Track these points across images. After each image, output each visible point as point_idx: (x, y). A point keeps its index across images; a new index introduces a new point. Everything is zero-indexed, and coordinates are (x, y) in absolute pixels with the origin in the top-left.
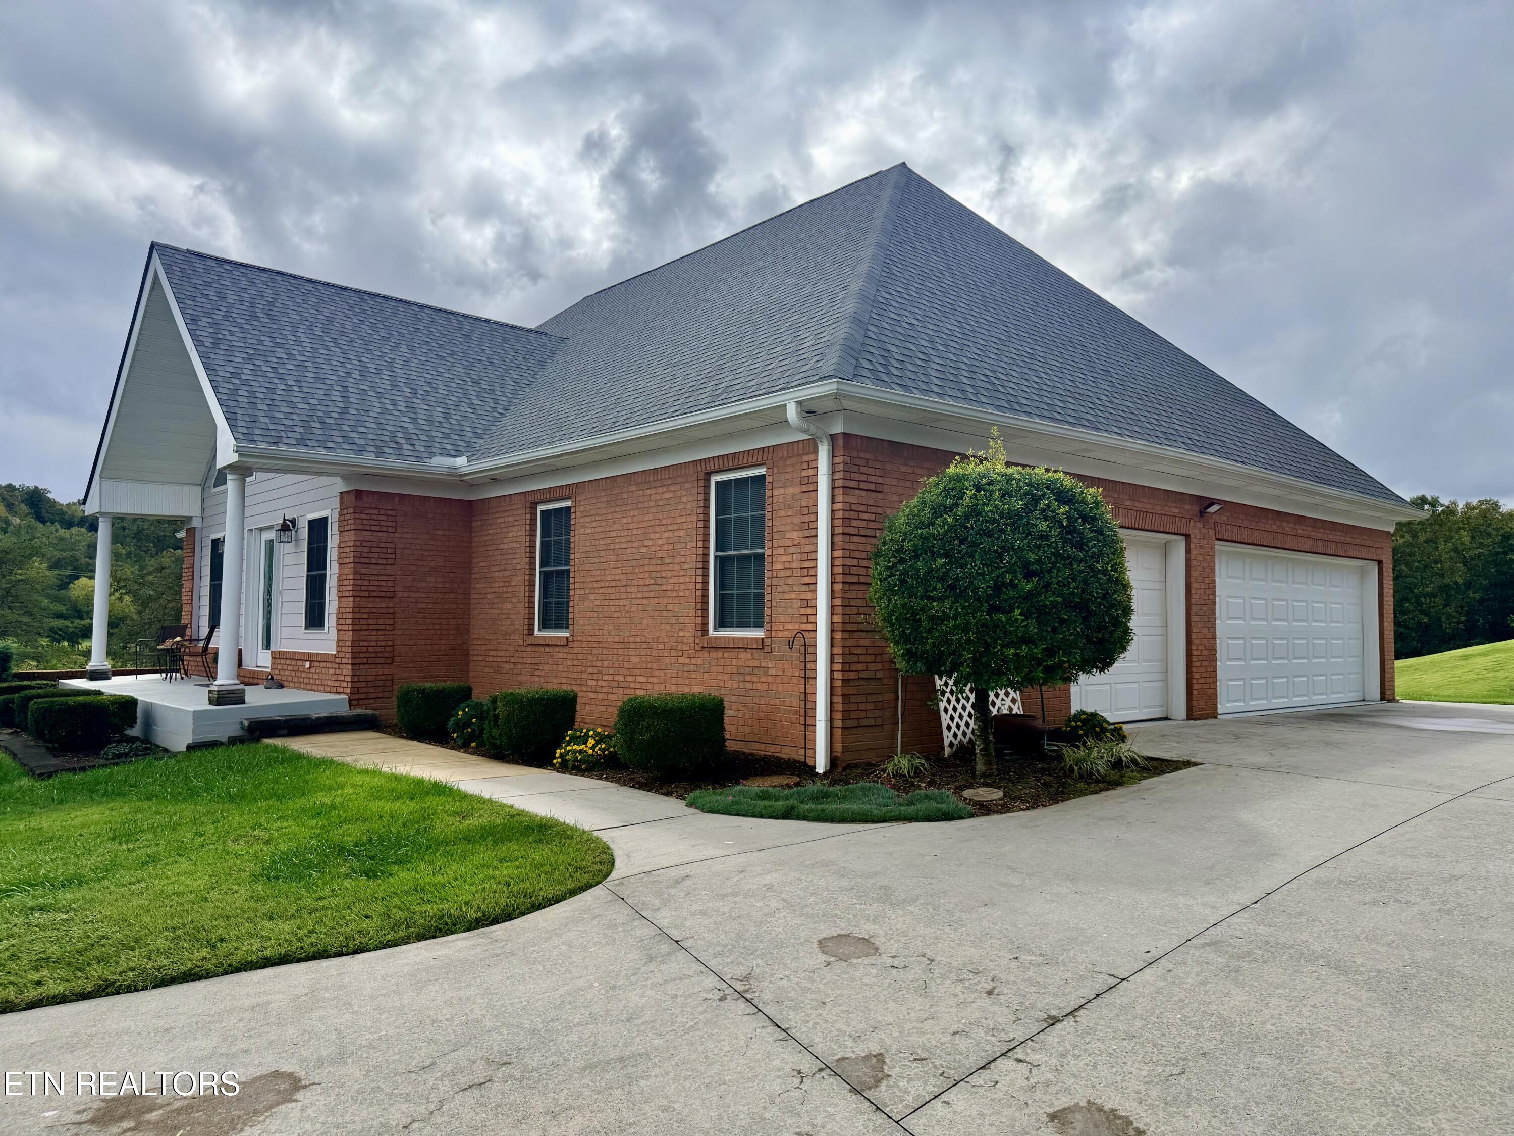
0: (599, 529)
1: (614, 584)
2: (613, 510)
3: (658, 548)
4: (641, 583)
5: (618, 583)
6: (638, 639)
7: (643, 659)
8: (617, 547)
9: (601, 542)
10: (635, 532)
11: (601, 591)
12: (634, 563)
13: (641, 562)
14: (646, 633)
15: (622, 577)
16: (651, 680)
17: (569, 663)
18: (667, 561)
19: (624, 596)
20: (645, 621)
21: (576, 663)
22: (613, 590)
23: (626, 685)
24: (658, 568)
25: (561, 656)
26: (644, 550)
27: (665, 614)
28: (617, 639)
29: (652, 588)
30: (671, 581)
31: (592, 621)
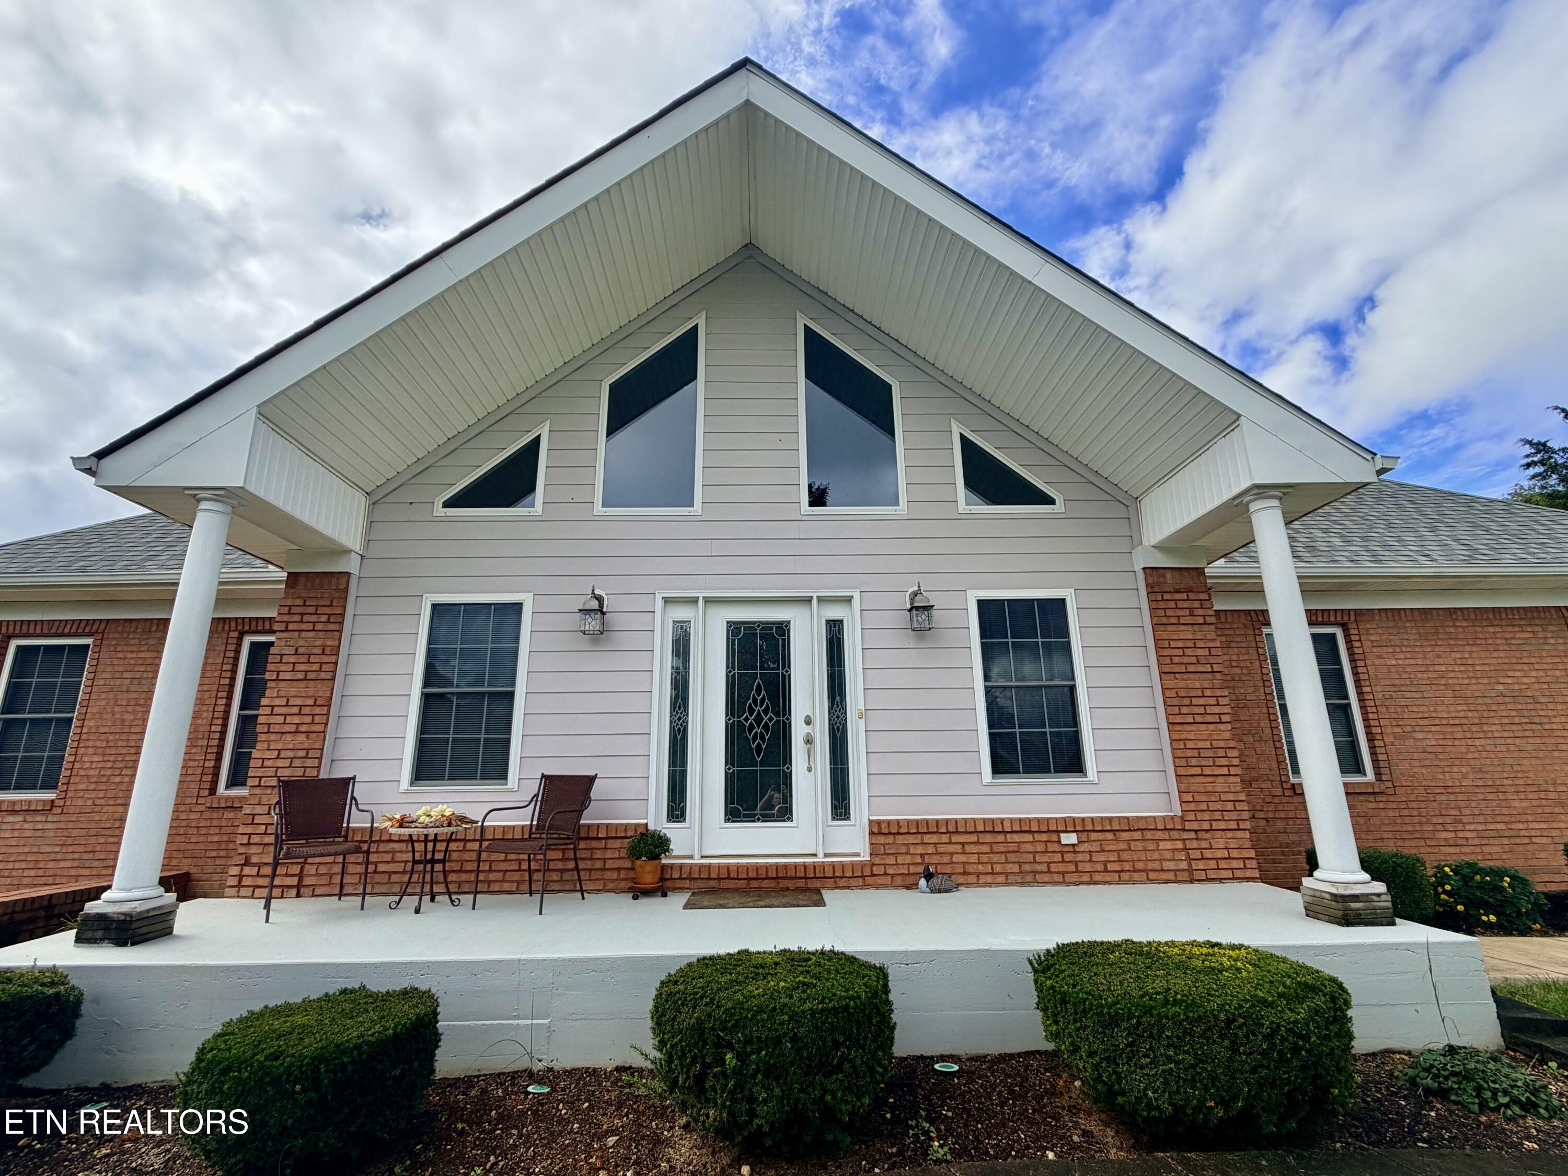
0: (1412, 662)
1: (1457, 722)
2: (1433, 643)
3: (1524, 687)
4: (1506, 721)
5: (1464, 721)
6: (1521, 782)
7: (1535, 803)
8: (1451, 682)
9: (1420, 676)
10: (1478, 668)
11: (1433, 729)
12: (1488, 701)
13: (1500, 700)
14: (1531, 775)
15: (1470, 714)
16: (1555, 825)
17: (1391, 813)
18: (1542, 700)
19: (1481, 735)
20: (1525, 762)
21: (1405, 812)
22: (1459, 729)
23: (1513, 833)
24: (1529, 707)
25: (1373, 805)
26: (1501, 687)
27: (1556, 754)
28: (1481, 783)
29: (1528, 727)
30: (1557, 720)
31: (1426, 763)
